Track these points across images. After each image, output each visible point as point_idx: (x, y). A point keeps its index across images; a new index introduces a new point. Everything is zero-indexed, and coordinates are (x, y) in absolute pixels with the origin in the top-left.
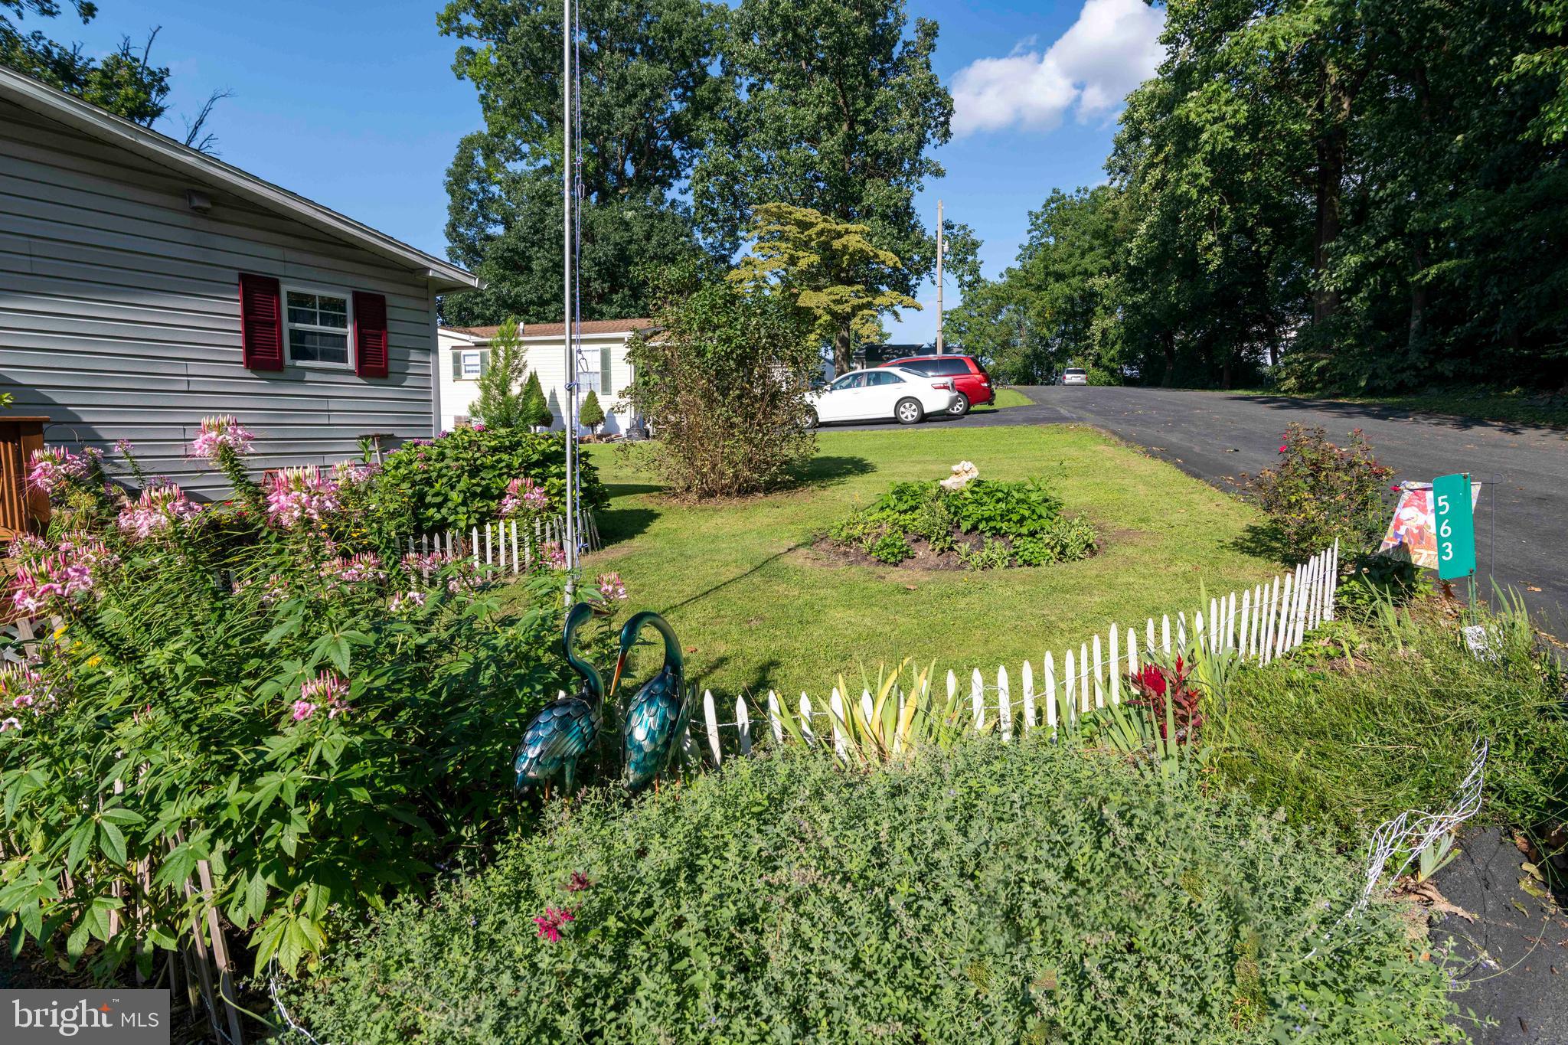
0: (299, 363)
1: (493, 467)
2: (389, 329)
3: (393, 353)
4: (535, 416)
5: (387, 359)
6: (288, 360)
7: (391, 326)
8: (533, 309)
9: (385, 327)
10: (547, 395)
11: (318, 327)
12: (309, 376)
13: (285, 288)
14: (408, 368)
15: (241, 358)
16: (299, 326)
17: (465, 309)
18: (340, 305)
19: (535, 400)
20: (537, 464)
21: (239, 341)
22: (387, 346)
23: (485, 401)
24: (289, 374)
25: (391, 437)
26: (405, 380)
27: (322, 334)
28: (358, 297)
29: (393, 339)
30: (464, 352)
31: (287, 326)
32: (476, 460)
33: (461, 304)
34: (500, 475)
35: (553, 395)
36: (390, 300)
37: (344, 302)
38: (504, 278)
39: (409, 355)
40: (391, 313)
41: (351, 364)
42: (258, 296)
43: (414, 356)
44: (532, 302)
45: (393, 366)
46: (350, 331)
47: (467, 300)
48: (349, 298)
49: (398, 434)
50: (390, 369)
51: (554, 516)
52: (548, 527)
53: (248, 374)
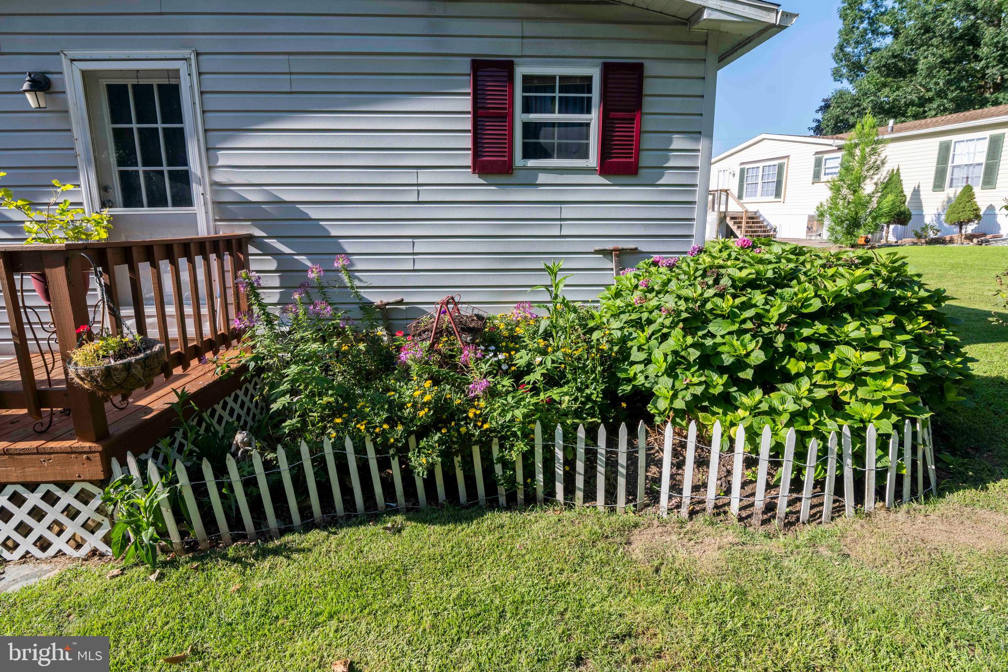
0: (531, 163)
1: (730, 316)
2: (645, 109)
3: (647, 141)
4: (888, 214)
5: (638, 151)
6: (518, 160)
7: (649, 105)
8: (911, 110)
9: (638, 106)
10: (908, 192)
11: (556, 117)
12: (542, 178)
13: (521, 71)
14: (667, 159)
15: (469, 162)
16: (534, 117)
17: (841, 121)
18: (585, 83)
19: (890, 197)
20: (819, 316)
21: (467, 141)
22: (640, 132)
23: (834, 201)
24: (518, 177)
25: (634, 251)
26: (661, 176)
27: (561, 125)
28: (609, 69)
29: (649, 123)
30: (826, 156)
31: (520, 118)
32: (706, 301)
33: (838, 117)
34: (741, 332)
35: (916, 192)
36: (651, 68)
37: (590, 78)
38: (884, 85)
39: (670, 141)
40: (649, 87)
41: (593, 161)
42: (490, 85)
43: (678, 142)
44: (912, 103)
45: (646, 159)
46: (594, 118)
47: (844, 113)
48: (595, 73)
49: (643, 248)
50: (642, 164)
51: (831, 426)
52: (813, 444)
53: (476, 179)
